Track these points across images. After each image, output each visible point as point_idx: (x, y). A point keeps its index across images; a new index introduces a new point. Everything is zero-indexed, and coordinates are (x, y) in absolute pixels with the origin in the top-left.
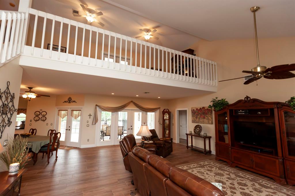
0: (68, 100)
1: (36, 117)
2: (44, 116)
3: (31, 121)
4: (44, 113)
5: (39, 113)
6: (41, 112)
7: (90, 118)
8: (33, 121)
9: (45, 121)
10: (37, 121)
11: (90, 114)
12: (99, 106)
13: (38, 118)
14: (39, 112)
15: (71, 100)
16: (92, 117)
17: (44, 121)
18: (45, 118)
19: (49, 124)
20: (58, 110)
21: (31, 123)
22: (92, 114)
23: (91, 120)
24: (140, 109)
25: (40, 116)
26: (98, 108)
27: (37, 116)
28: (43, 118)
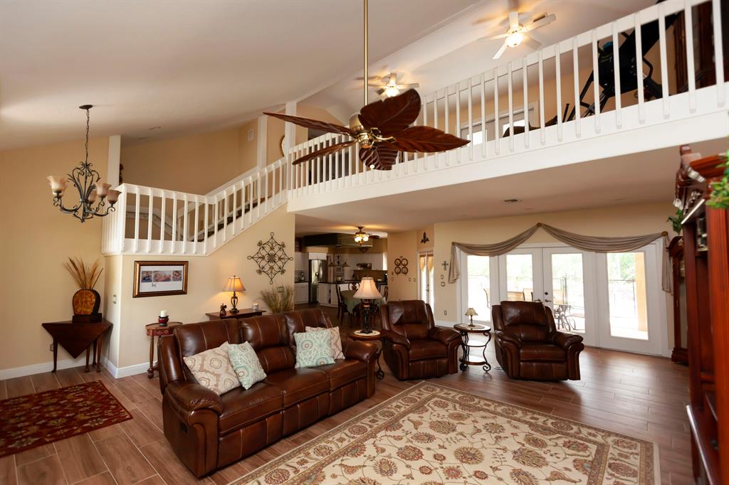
0: (424, 237)
2: (405, 266)
3: (393, 274)
4: (404, 262)
5: (399, 262)
6: (401, 259)
7: (445, 269)
8: (395, 274)
9: (408, 274)
10: (398, 273)
11: (445, 262)
12: (459, 245)
13: (399, 269)
14: (399, 260)
15: (426, 237)
16: (448, 267)
17: (405, 273)
18: (406, 269)
19: (412, 280)
20: (419, 256)
21: (393, 276)
22: (448, 262)
23: (446, 274)
24: (570, 244)
25: (401, 267)
26: (457, 249)
27: (398, 266)
28: (404, 270)
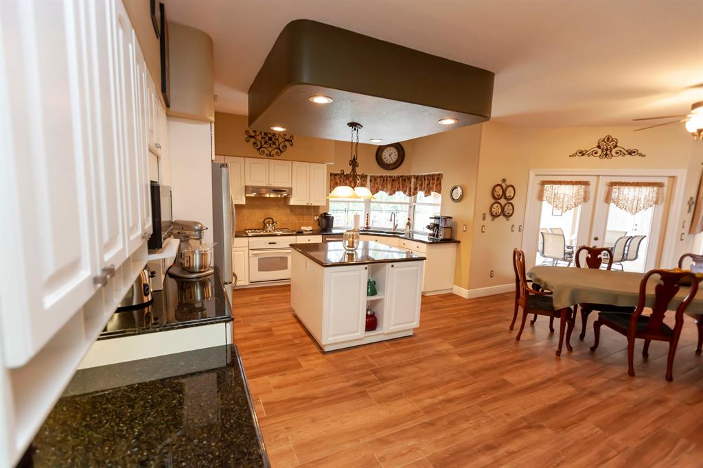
0: (599, 147)
1: (495, 206)
3: (484, 218)
4: (510, 192)
5: (501, 193)
6: (504, 186)
7: (689, 210)
8: (488, 217)
10: (494, 216)
11: (691, 198)
13: (499, 206)
14: (501, 186)
15: (616, 146)
17: (508, 216)
18: (511, 207)
19: (516, 229)
20: (539, 181)
21: (484, 223)
22: (694, 199)
23: (690, 219)
25: (503, 202)
27: (496, 199)
28: (508, 209)
